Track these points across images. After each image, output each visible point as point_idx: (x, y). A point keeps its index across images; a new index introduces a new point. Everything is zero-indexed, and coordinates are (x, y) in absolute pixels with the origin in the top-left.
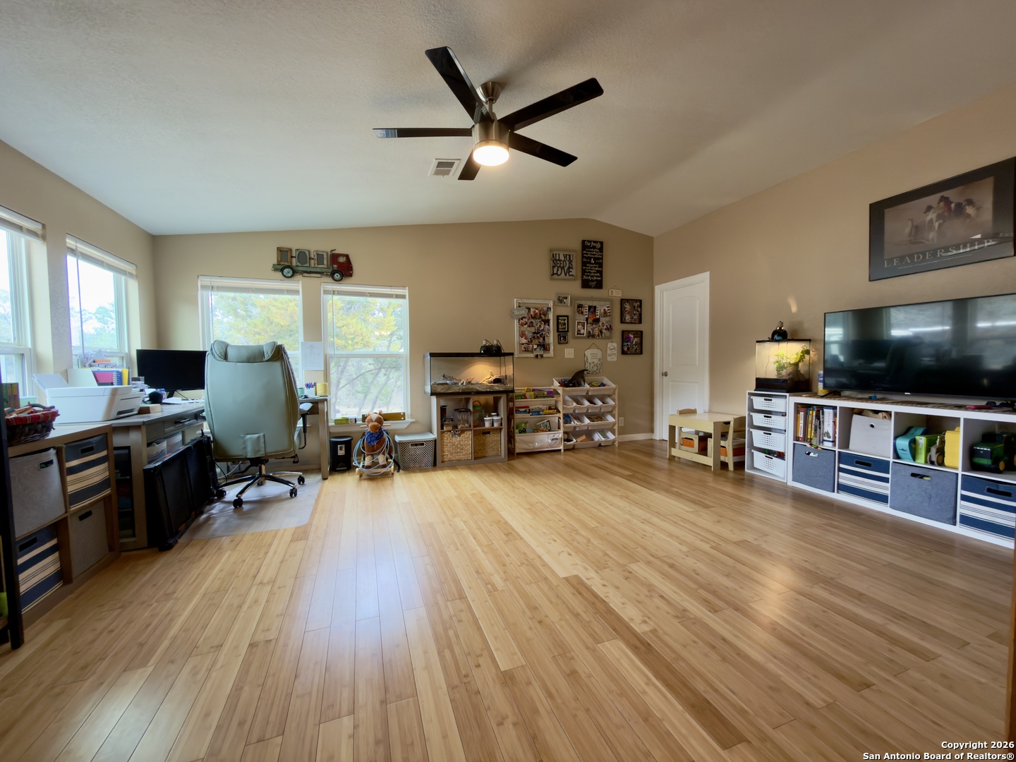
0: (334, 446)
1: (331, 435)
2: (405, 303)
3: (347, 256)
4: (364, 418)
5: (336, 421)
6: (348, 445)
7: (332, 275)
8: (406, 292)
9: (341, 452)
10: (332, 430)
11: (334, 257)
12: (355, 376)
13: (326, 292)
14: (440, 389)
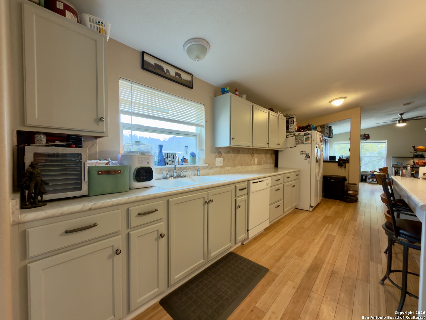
0: (362, 176)
1: (361, 174)
2: (386, 144)
3: (368, 135)
4: (371, 171)
5: (363, 171)
6: (366, 177)
7: (364, 139)
8: (386, 141)
9: (364, 178)
10: (361, 173)
11: (365, 135)
12: (368, 162)
13: (362, 143)
14: (395, 166)
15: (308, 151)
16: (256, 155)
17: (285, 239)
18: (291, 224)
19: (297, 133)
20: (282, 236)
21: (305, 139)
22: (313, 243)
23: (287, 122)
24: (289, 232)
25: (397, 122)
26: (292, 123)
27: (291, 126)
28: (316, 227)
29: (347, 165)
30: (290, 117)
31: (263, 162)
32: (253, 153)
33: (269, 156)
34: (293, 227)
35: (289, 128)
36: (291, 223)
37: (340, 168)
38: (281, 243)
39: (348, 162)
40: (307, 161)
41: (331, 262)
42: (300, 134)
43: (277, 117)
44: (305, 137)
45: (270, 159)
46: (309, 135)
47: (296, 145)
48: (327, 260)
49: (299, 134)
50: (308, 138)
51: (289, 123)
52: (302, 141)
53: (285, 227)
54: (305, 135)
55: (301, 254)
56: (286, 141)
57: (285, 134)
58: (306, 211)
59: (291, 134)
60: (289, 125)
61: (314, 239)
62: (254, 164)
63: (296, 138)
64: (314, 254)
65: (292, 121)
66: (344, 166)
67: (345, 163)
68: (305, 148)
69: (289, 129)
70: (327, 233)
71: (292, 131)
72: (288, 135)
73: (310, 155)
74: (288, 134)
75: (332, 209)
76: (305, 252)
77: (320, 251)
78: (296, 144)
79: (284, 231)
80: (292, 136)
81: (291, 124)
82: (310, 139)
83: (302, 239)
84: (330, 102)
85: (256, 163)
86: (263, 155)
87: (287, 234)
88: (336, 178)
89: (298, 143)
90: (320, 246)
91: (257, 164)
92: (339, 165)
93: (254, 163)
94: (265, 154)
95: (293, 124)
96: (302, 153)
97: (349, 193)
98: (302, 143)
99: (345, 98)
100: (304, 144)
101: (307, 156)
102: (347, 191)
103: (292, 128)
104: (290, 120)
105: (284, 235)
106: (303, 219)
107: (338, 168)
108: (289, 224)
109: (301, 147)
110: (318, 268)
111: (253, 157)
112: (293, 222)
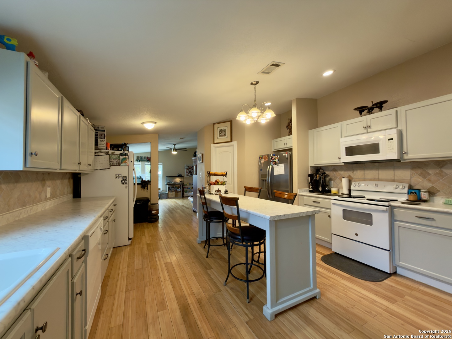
3: (150, 157)
7: (147, 161)
8: (162, 164)
13: (146, 164)
14: (168, 183)
15: (125, 174)
16: (48, 183)
17: (131, 298)
18: (122, 273)
19: (110, 152)
20: (124, 297)
21: (121, 160)
22: (161, 283)
23: (96, 135)
24: (126, 285)
25: (173, 150)
26: (103, 137)
27: (101, 141)
28: (149, 261)
29: (149, 186)
30: (100, 129)
31: (58, 192)
32: (43, 180)
33: (66, 181)
34: (127, 275)
35: (99, 143)
36: (120, 271)
37: (143, 190)
38: (131, 309)
39: (150, 184)
40: (124, 186)
41: (189, 293)
42: (114, 152)
43: (87, 125)
44: (121, 157)
45: (67, 187)
46: (126, 155)
47: (110, 167)
48: (186, 293)
49: (113, 154)
50: (125, 158)
51: (99, 136)
52: (117, 162)
53: (117, 282)
54: (121, 154)
55: (162, 305)
56: (95, 161)
57: (94, 151)
58: (124, 247)
59: (102, 152)
60: (99, 140)
61: (159, 278)
62: (45, 199)
63: (109, 158)
64: (172, 295)
65: (103, 135)
66: (147, 187)
67: (147, 184)
68: (122, 170)
69: (99, 145)
70: (163, 263)
71: (102, 147)
72: (97, 153)
73: (127, 179)
74: (97, 151)
75: (146, 234)
76: (163, 299)
77: (174, 287)
78: (111, 165)
79: (120, 288)
80: (103, 154)
81: (101, 138)
82: (128, 160)
83: (148, 284)
84: (142, 123)
85: (49, 196)
86: (58, 182)
87: (127, 290)
88: (142, 200)
89: (113, 163)
90: (169, 282)
91: (50, 199)
92: (142, 187)
93: (46, 196)
94: (62, 179)
95: (104, 139)
96: (118, 176)
97: (152, 213)
98: (117, 164)
99: (156, 123)
100: (120, 166)
101: (125, 181)
102: (151, 211)
103: (103, 144)
104: (99, 133)
105: (124, 294)
106: (128, 259)
107: (141, 190)
108: (119, 274)
109: (116, 170)
110: (188, 308)
111: (44, 186)
112: (121, 268)
